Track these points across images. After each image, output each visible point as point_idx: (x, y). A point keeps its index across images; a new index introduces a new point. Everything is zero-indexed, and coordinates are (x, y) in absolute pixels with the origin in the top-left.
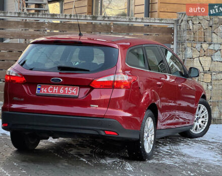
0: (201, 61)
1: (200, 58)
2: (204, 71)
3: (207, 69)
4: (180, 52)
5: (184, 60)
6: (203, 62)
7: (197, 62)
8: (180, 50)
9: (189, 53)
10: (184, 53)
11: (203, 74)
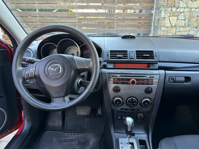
0: (170, 20)
1: (170, 18)
2: (171, 26)
3: (173, 25)
4: (157, 15)
5: (159, 19)
6: (172, 20)
7: (167, 21)
8: (157, 13)
9: (163, 14)
10: (159, 15)
11: (171, 28)
